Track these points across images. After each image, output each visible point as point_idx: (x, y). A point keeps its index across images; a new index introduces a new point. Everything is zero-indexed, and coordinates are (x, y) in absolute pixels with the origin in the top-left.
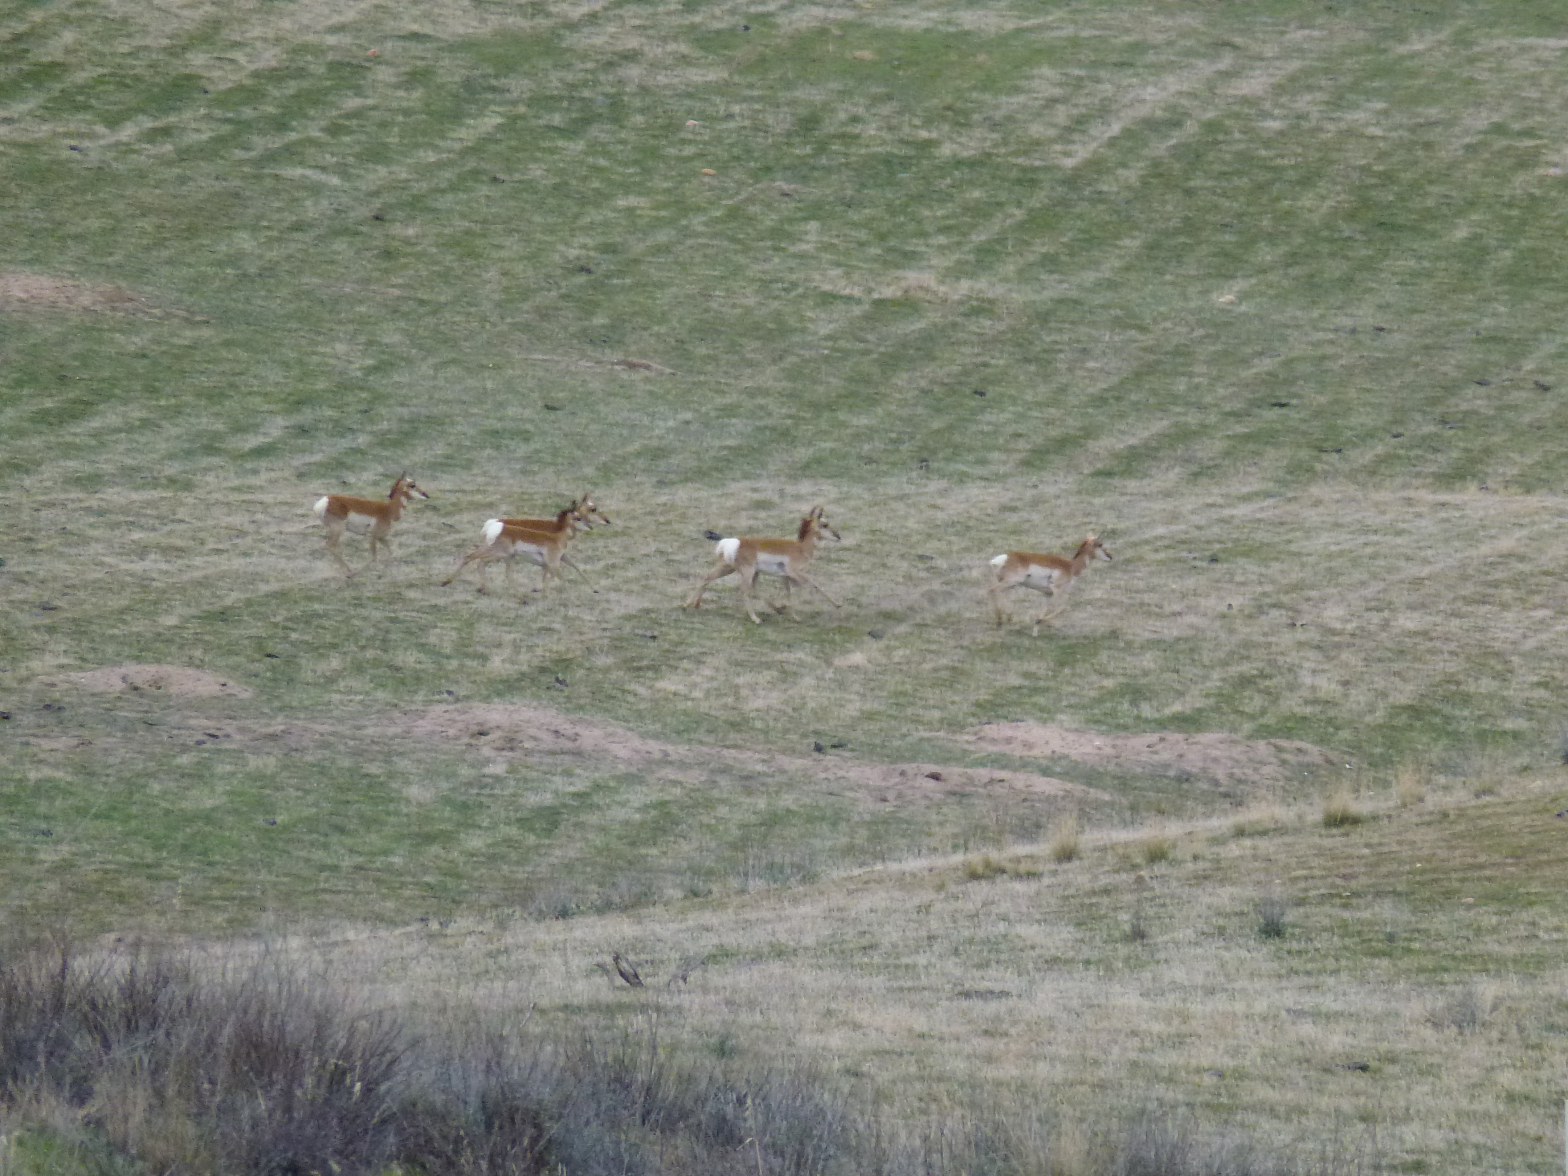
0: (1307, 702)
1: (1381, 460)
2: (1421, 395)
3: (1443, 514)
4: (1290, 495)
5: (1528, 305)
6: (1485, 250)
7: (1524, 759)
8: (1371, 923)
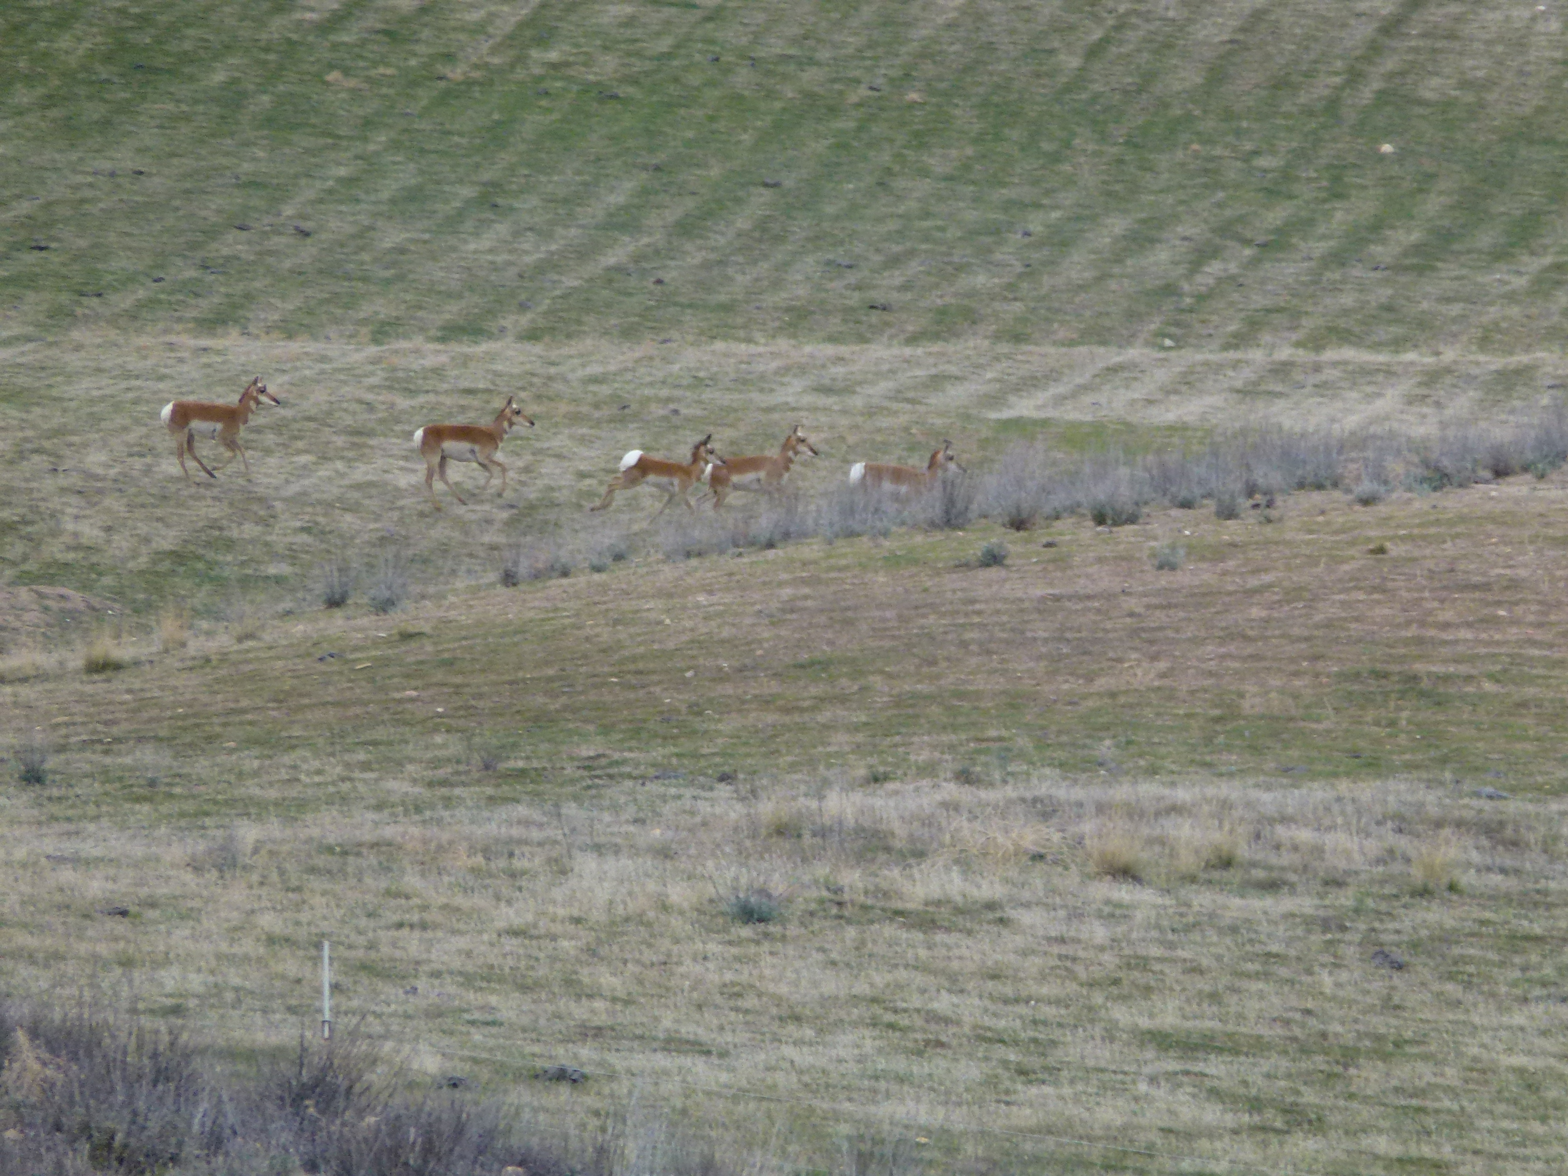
0: (69, 548)
1: (140, 305)
2: (182, 240)
3: (204, 360)
4: (50, 339)
5: (287, 150)
6: (243, 95)
7: (287, 604)
8: (132, 769)
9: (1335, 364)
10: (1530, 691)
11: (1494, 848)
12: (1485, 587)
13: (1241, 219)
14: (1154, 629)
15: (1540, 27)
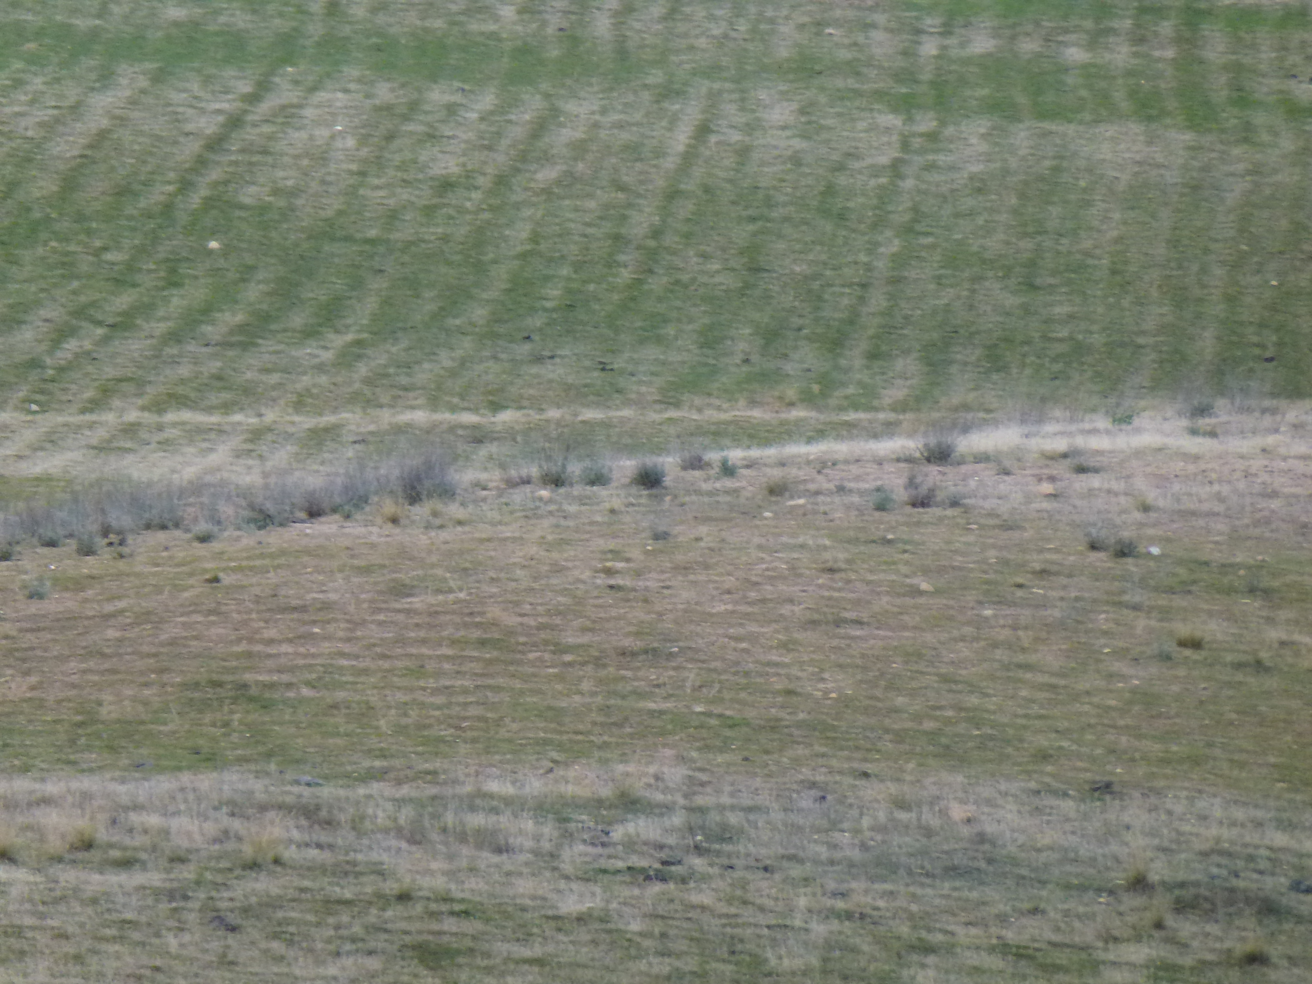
9: (174, 425)
10: (341, 695)
11: (311, 826)
12: (303, 609)
13: (93, 304)
14: (26, 650)
15: (339, 144)
